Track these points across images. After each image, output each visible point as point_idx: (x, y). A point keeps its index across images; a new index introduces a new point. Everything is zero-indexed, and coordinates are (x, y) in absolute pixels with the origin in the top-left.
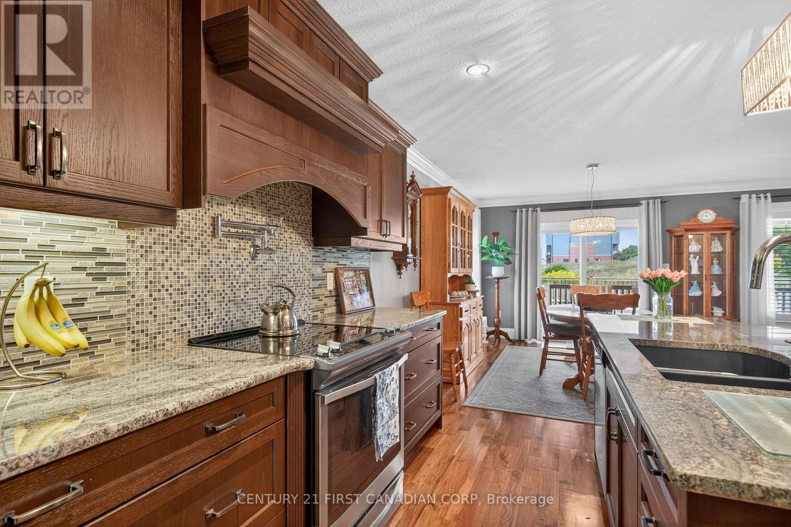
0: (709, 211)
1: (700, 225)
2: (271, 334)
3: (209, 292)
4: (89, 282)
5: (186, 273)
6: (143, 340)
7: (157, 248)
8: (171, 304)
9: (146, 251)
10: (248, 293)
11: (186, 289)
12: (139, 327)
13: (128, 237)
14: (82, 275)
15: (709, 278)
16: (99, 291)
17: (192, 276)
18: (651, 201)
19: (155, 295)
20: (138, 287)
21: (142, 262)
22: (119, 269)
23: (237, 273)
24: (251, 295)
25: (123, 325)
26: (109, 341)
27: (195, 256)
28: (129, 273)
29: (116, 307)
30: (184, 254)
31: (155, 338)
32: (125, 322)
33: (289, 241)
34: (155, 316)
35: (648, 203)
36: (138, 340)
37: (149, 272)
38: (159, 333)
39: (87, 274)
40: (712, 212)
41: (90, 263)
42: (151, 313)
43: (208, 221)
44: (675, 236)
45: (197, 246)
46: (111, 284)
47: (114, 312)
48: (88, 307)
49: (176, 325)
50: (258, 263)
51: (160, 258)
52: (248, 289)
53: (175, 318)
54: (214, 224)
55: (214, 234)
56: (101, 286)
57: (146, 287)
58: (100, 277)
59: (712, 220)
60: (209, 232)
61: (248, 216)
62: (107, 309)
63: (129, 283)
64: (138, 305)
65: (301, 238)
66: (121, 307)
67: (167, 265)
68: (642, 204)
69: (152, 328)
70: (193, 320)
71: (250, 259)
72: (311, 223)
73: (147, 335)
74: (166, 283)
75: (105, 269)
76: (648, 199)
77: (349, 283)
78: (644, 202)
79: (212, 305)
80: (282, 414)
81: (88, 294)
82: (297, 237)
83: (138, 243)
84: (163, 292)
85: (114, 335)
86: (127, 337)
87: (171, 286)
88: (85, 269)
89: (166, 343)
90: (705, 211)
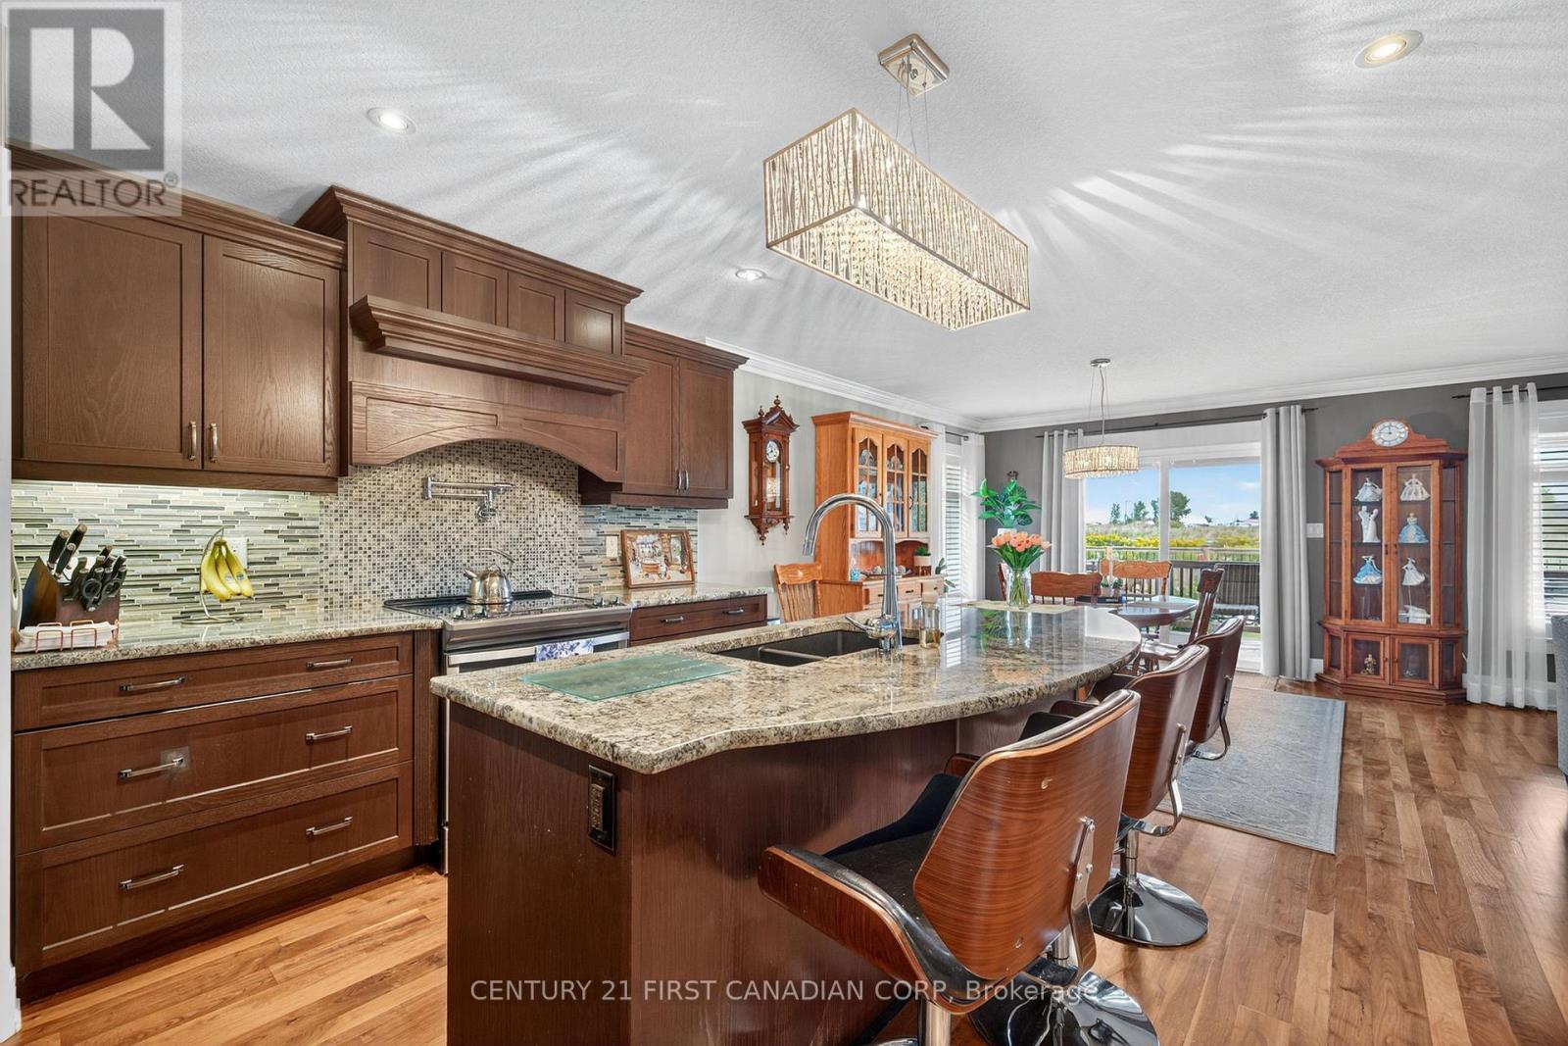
0: (1393, 424)
1: (1375, 451)
2: (476, 602)
3: (417, 555)
4: (281, 543)
5: (389, 536)
6: (337, 598)
7: (354, 512)
8: (369, 567)
9: (341, 516)
10: (472, 557)
11: (388, 552)
12: (333, 586)
13: (321, 502)
14: (275, 537)
15: (1394, 549)
16: (290, 551)
17: (395, 538)
18: (1282, 409)
19: (351, 556)
20: (332, 549)
21: (337, 525)
22: (312, 532)
23: (457, 536)
24: (477, 559)
25: (315, 583)
26: (301, 597)
27: (400, 519)
28: (322, 536)
29: (308, 566)
30: (385, 518)
31: (351, 598)
32: (318, 580)
33: (538, 499)
34: (351, 577)
35: (1278, 414)
36: (331, 599)
37: (344, 535)
38: (356, 593)
39: (279, 537)
40: (1399, 425)
41: (282, 527)
42: (346, 573)
43: (418, 483)
44: (1331, 472)
45: (403, 508)
46: (303, 545)
47: (306, 571)
48: (280, 565)
49: (375, 587)
50: (488, 525)
51: (357, 522)
52: (472, 554)
53: (374, 580)
54: (424, 486)
55: (424, 496)
56: (292, 547)
57: (341, 549)
58: (293, 539)
59: (1399, 441)
60: (418, 494)
61: (474, 475)
62: (299, 568)
63: (322, 545)
64: (331, 566)
65: (559, 496)
66: (313, 566)
67: (365, 529)
68: (1265, 414)
69: (348, 589)
70: (396, 583)
71: (476, 520)
72: (577, 477)
73: (341, 594)
74: (365, 546)
75: (297, 532)
76: (1277, 405)
77: (646, 550)
78: (1268, 411)
79: (422, 569)
80: (409, 669)
81: (280, 554)
82: (553, 495)
83: (333, 507)
84: (360, 554)
85: (308, 592)
86: (319, 593)
87: (370, 548)
88: (277, 532)
89: (363, 603)
90: (1387, 424)
